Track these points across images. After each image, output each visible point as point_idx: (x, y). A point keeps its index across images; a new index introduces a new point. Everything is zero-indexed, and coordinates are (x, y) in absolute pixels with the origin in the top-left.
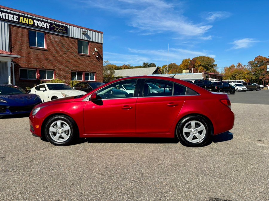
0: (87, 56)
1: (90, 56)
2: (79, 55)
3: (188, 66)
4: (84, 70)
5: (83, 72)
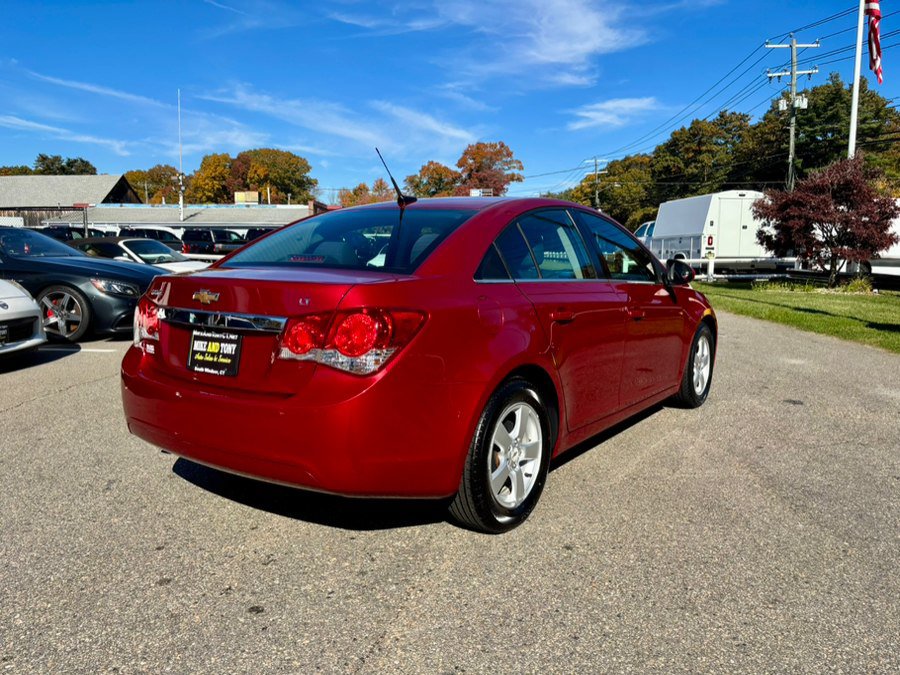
3: (224, 179)
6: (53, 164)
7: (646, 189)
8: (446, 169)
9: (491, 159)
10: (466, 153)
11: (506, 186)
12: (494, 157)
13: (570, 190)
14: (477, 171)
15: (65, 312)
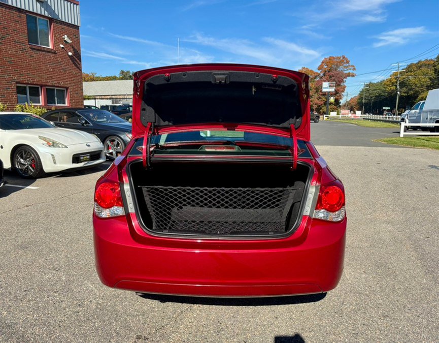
0: (49, 51)
1: (55, 53)
2: (30, 48)
4: (43, 81)
5: (42, 86)
6: (126, 74)
7: (431, 79)
8: (311, 71)
9: (337, 65)
10: (323, 62)
11: (344, 80)
12: (339, 64)
13: (384, 81)
14: (329, 72)
15: (115, 147)
